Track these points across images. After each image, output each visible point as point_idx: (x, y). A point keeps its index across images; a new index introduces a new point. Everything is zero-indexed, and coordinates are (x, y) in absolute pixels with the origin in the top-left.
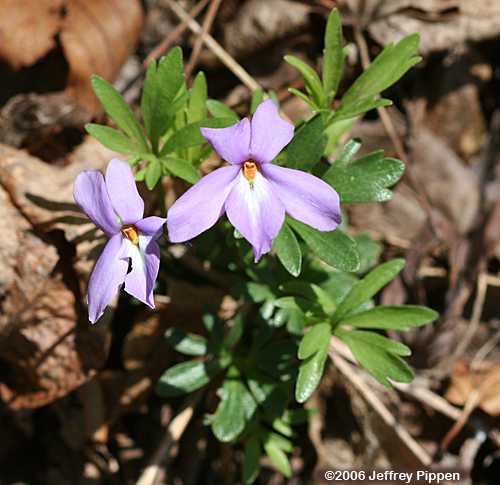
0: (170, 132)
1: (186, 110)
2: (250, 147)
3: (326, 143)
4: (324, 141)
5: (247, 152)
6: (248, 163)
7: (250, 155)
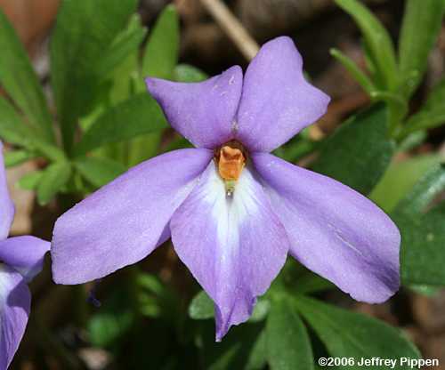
0: (99, 111)
1: (135, 75)
2: (236, 117)
3: (388, 161)
4: (385, 156)
5: (228, 126)
6: (227, 149)
7: (235, 132)
